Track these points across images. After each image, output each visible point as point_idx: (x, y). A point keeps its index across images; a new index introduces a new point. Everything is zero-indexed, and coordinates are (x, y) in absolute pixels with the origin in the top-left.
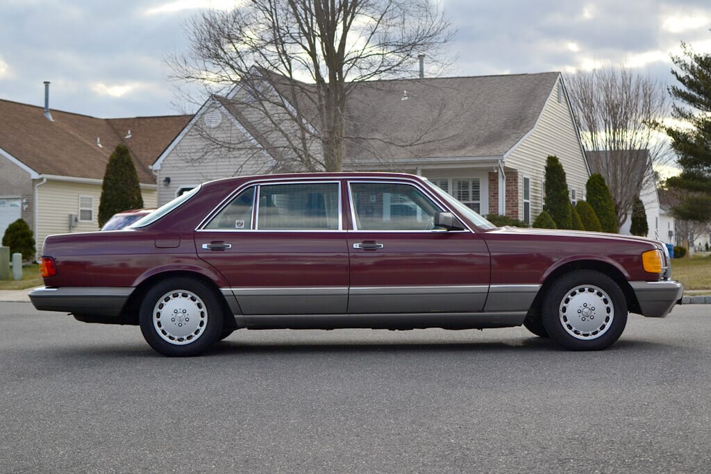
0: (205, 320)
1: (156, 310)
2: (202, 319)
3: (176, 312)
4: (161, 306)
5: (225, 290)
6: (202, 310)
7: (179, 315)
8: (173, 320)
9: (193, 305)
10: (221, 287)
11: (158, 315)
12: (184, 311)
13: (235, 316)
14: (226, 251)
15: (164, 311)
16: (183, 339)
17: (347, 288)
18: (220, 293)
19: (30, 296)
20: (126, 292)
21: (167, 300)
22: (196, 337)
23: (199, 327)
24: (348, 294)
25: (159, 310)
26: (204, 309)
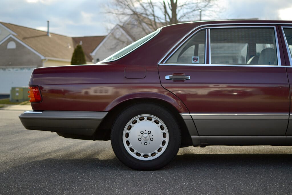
0: (167, 140)
1: (126, 131)
2: (164, 139)
3: (142, 133)
4: (130, 128)
5: (185, 115)
6: (164, 131)
7: (145, 135)
8: (140, 139)
9: (157, 127)
10: (181, 113)
11: (127, 135)
12: (149, 133)
13: (192, 137)
14: (185, 82)
15: (131, 132)
16: (148, 155)
17: (288, 114)
18: (181, 117)
19: (20, 117)
20: (101, 116)
21: (135, 122)
22: (159, 154)
23: (161, 146)
24: (289, 120)
25: (128, 131)
26: (166, 131)
